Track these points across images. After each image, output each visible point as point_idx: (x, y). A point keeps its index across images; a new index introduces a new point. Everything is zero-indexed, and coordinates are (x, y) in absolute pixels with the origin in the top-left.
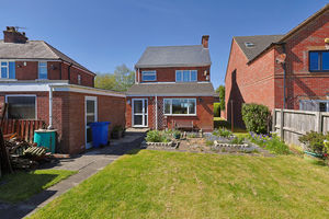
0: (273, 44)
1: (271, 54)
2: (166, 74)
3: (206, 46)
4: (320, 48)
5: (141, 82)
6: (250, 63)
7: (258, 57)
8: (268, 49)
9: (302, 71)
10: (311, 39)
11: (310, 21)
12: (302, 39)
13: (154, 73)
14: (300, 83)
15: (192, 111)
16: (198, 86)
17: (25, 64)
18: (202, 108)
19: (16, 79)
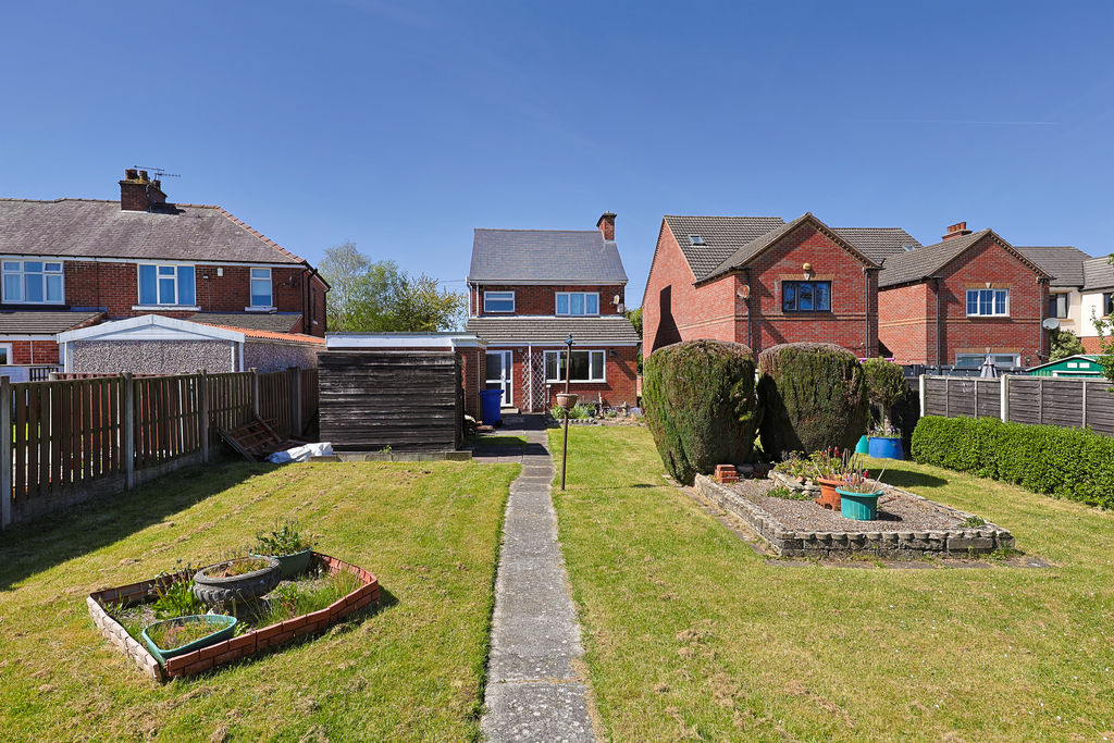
0: (733, 269)
1: (730, 281)
2: (536, 298)
3: (610, 236)
4: (797, 278)
5: (482, 314)
6: (698, 285)
7: (712, 279)
8: (719, 277)
9: (772, 310)
10: (784, 262)
11: (783, 237)
12: (773, 263)
13: (511, 297)
14: (771, 329)
15: (598, 374)
16: (605, 326)
17: (220, 273)
18: (615, 367)
19: (197, 306)
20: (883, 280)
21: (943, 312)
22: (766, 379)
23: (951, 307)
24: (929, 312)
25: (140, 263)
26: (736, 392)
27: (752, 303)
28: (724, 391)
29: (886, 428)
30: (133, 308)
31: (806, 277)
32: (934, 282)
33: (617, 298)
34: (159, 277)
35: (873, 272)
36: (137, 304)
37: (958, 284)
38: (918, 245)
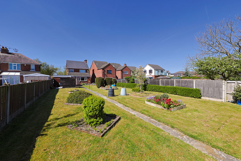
0: (102, 68)
1: (101, 70)
2: (77, 70)
3: (86, 63)
5: (69, 72)
6: (98, 70)
8: (100, 69)
9: (106, 73)
12: (106, 68)
13: (73, 70)
14: (106, 75)
15: (86, 80)
16: (86, 74)
17: (25, 65)
18: (88, 79)
19: (21, 70)
20: (116, 70)
21: (122, 73)
22: (105, 80)
23: (123, 73)
24: (121, 73)
25: (9, 63)
26: (103, 81)
27: (104, 72)
28: (102, 81)
29: (115, 84)
30: (8, 70)
31: (109, 70)
32: (122, 70)
33: (88, 71)
34: (13, 65)
35: (116, 69)
36: (8, 69)
37: (124, 71)
38: (121, 66)
